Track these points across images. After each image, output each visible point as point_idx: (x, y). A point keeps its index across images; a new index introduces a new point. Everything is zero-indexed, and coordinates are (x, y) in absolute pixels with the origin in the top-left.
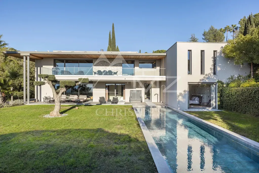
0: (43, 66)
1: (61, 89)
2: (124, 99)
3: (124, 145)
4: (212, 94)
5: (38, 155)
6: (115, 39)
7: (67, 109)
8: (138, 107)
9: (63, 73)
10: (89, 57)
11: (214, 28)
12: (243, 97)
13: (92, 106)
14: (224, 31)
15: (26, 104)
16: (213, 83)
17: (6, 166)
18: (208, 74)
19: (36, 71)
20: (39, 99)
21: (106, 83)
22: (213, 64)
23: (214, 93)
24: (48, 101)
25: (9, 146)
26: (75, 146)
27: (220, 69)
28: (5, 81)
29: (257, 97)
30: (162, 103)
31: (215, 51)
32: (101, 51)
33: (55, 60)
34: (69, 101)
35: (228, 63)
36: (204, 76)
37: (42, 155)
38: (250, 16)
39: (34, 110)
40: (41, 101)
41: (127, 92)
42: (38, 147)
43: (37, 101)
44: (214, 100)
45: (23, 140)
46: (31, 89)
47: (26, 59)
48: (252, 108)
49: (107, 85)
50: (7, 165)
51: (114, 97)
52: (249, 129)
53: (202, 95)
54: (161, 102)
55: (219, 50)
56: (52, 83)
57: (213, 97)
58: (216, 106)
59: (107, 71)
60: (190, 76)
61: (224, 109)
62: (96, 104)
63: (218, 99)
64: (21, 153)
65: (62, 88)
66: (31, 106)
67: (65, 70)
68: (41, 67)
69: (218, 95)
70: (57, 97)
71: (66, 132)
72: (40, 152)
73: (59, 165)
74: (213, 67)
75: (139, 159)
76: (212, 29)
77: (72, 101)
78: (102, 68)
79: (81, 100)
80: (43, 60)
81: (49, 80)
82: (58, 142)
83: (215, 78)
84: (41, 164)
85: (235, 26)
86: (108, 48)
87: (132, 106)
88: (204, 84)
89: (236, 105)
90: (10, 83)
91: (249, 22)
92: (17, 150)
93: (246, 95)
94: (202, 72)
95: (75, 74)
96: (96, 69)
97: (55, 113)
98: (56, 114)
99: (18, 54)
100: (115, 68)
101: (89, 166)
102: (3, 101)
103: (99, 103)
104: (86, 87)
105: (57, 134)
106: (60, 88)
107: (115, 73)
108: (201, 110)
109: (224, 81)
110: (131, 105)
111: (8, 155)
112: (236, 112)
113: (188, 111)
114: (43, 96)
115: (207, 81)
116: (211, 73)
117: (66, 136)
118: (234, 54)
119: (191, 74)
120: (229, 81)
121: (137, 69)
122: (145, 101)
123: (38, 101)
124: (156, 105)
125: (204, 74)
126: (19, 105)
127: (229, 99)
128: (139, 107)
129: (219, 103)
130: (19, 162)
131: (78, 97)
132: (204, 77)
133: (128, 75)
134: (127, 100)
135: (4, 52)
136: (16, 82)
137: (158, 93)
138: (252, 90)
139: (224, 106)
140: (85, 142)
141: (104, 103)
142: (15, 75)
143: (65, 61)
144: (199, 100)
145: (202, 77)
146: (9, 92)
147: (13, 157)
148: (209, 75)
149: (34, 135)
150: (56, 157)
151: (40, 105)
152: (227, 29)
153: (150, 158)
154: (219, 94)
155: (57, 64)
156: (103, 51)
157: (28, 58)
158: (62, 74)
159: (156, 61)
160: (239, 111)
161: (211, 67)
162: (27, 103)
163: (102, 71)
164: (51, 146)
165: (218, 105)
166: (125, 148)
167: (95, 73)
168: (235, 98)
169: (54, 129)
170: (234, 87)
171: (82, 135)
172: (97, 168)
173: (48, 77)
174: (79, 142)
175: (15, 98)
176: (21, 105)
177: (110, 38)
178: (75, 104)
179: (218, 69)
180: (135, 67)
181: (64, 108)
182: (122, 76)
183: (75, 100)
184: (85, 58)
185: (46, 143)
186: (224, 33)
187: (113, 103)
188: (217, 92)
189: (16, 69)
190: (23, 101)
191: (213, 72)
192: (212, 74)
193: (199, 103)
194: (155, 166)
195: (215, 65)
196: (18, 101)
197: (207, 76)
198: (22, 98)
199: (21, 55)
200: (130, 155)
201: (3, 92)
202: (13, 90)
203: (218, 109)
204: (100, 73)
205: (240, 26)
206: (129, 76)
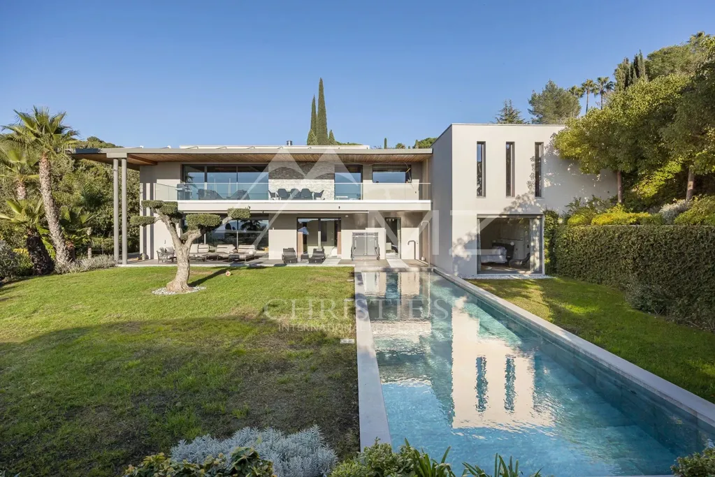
0: (158, 181)
1: (191, 233)
2: (339, 252)
3: (308, 351)
4: (534, 240)
5: (126, 370)
6: (325, 115)
7: (207, 276)
8: (365, 271)
9: (201, 195)
10: (258, 159)
11: (555, 87)
12: (596, 247)
13: (264, 270)
14: (580, 93)
15: (119, 265)
16: (534, 216)
17: (59, 389)
18: (523, 196)
19: (141, 190)
20: (149, 253)
21: (298, 218)
22: (534, 173)
23: (537, 238)
24: (169, 257)
25: (69, 353)
26: (203, 353)
27: (549, 185)
28: (72, 214)
29: (624, 247)
30: (425, 260)
31: (538, 144)
32: (288, 144)
33: (183, 167)
34: (214, 258)
35: (569, 169)
36: (514, 199)
37: (133, 370)
38: (637, 58)
39: (134, 279)
40: (152, 258)
41: (346, 236)
42: (128, 354)
43: (143, 259)
44: (537, 254)
45: (99, 340)
46: (134, 231)
47: (120, 164)
48: (615, 272)
49: (301, 221)
50: (61, 387)
51: (316, 247)
52: (590, 316)
53: (512, 244)
54: (423, 259)
55: (547, 141)
56: (171, 219)
57: (534, 246)
58: (541, 267)
59: (300, 190)
60: (481, 199)
61: (557, 274)
62: (273, 265)
63: (545, 251)
64: (93, 365)
65: (194, 231)
66: (130, 269)
67: (206, 188)
68: (153, 181)
69: (545, 242)
70: (181, 250)
71: (192, 325)
72: (130, 363)
73: (164, 387)
74: (534, 181)
75: (330, 378)
76: (551, 89)
77: (221, 259)
78: (288, 184)
79: (242, 257)
80: (156, 166)
81: (164, 214)
82: (170, 343)
83: (538, 204)
84: (128, 386)
85: (605, 82)
86: (310, 135)
87: (353, 268)
88: (518, 218)
89: (581, 264)
90: (84, 219)
91: (634, 72)
92: (85, 360)
93: (603, 243)
94: (509, 190)
95: (229, 198)
96: (275, 185)
97: (178, 284)
98: (180, 286)
99: (102, 155)
100: (318, 183)
101: (223, 390)
102: (70, 258)
103: (282, 262)
104: (259, 225)
105: (173, 329)
106: (189, 231)
107: (319, 195)
108: (506, 277)
109: (560, 210)
110: (354, 265)
111: (65, 369)
112: (583, 280)
113: (475, 280)
114: (156, 248)
115: (520, 211)
116: (529, 192)
117: (192, 333)
118: (578, 150)
119: (485, 196)
120: (570, 210)
121: (367, 184)
122: (386, 256)
123: (147, 258)
124: (407, 266)
125: (513, 196)
126: (103, 267)
127: (568, 252)
128: (372, 271)
129: (548, 261)
130: (85, 383)
131: (236, 249)
132: (514, 203)
133: (348, 199)
134: (346, 254)
135: (70, 150)
136: (100, 217)
137: (417, 239)
138: (614, 232)
139: (557, 266)
140: (227, 343)
141: (292, 263)
142: (96, 201)
143: (206, 170)
144: (507, 255)
145: (508, 202)
146: (82, 238)
147: (76, 372)
148: (526, 198)
149: (124, 332)
150: (162, 372)
151: (150, 268)
152: (587, 87)
153: (352, 376)
154: (548, 240)
155: (191, 174)
156: (291, 144)
157: (124, 162)
158: (199, 199)
159: (410, 166)
160: (588, 279)
161: (529, 179)
162: (121, 263)
163: (289, 189)
164: (155, 352)
165: (546, 265)
166: (307, 357)
167: (273, 195)
168: (580, 250)
169: (168, 318)
170: (578, 224)
171: (226, 330)
172: (239, 393)
173: (160, 207)
174: (217, 344)
175: (96, 252)
176: (108, 267)
177: (315, 112)
178: (228, 265)
179: (546, 183)
180: (364, 181)
181: (200, 273)
182: (333, 201)
183: (227, 256)
184: (252, 161)
185: (148, 346)
186: (581, 96)
187: (312, 261)
188: (543, 235)
189: (97, 187)
190: (113, 259)
191: (534, 191)
192: (532, 196)
193: (506, 261)
194: (357, 390)
195: (538, 175)
196: (102, 259)
197: (521, 201)
198: (110, 252)
199: (108, 157)
200: (314, 370)
201: (69, 239)
202: (93, 234)
203: (546, 274)
204: (283, 194)
205: (616, 82)
206: (351, 201)
